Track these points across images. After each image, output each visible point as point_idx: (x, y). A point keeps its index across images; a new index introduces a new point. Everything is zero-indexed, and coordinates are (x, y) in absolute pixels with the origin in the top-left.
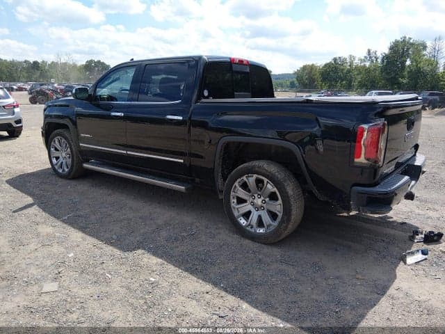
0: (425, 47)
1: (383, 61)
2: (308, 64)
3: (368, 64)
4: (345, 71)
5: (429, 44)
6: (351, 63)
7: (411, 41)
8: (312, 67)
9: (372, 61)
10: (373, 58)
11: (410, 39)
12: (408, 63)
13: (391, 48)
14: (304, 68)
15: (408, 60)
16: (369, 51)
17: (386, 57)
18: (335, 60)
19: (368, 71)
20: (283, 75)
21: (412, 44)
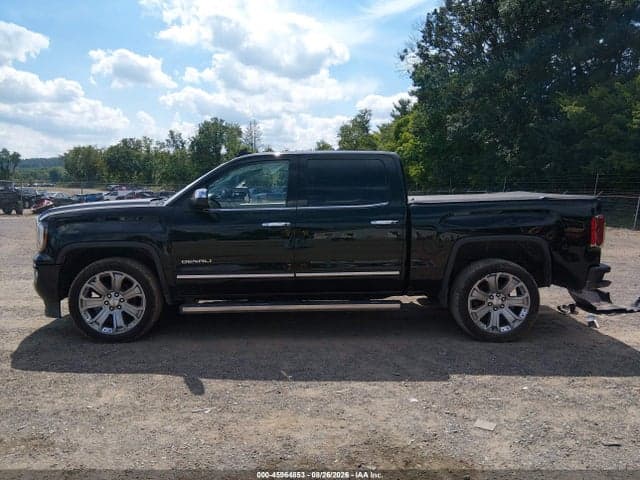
0: (240, 133)
1: (192, 146)
2: (82, 146)
3: (172, 150)
4: (142, 159)
5: (244, 129)
6: (148, 148)
7: (224, 124)
8: (89, 151)
9: (177, 147)
10: (178, 143)
11: (222, 121)
12: (223, 151)
13: (201, 132)
14: (77, 151)
15: (223, 147)
16: (172, 133)
17: (195, 143)
18: (125, 141)
19: (174, 159)
20: (32, 160)
21: (225, 128)
